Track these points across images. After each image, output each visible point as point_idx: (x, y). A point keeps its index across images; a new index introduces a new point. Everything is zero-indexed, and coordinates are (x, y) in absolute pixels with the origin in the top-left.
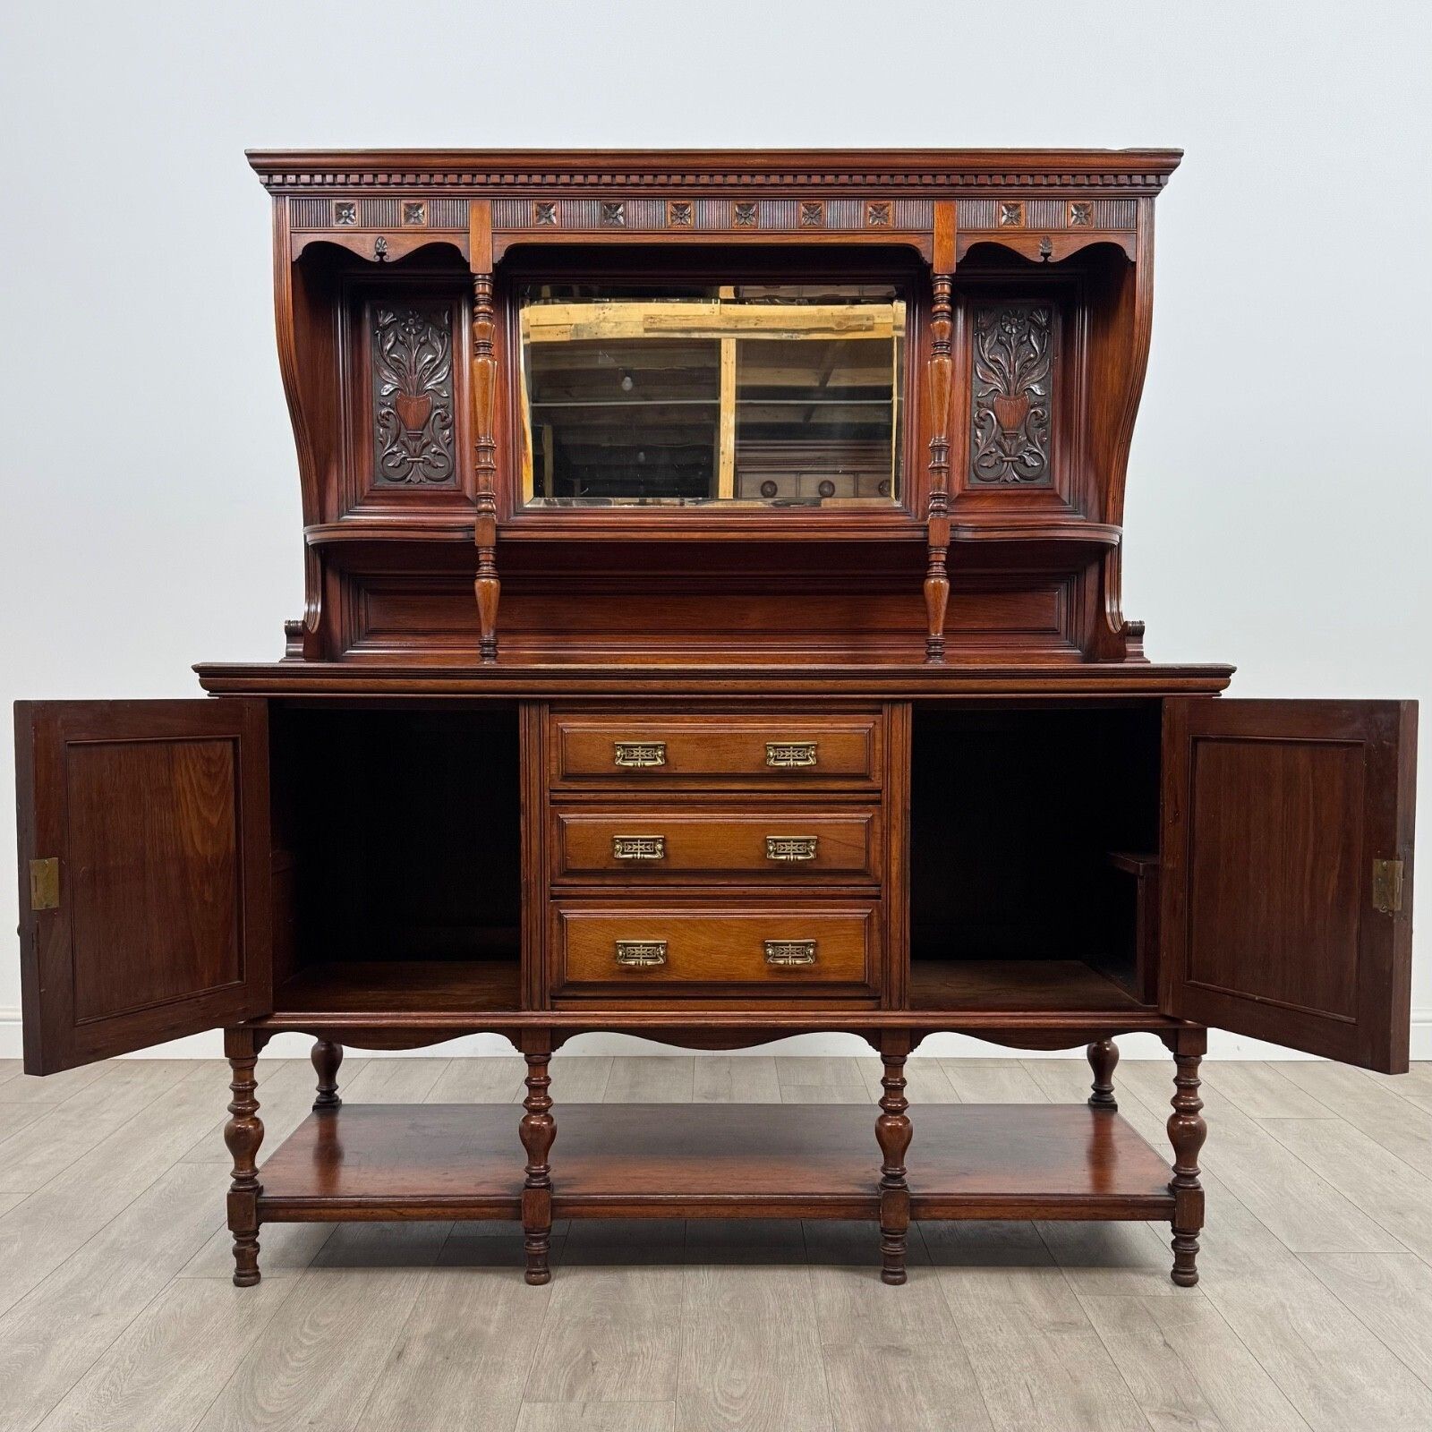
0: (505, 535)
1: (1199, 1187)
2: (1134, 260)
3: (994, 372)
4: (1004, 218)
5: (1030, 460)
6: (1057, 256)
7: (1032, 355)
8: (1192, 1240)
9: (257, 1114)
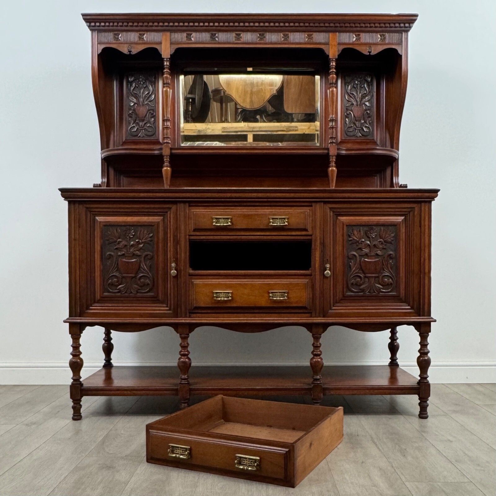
0: (174, 151)
1: (428, 382)
2: (401, 54)
3: (352, 98)
4: (354, 39)
5: (365, 129)
6: (373, 53)
7: (365, 92)
8: (426, 402)
9: (81, 356)
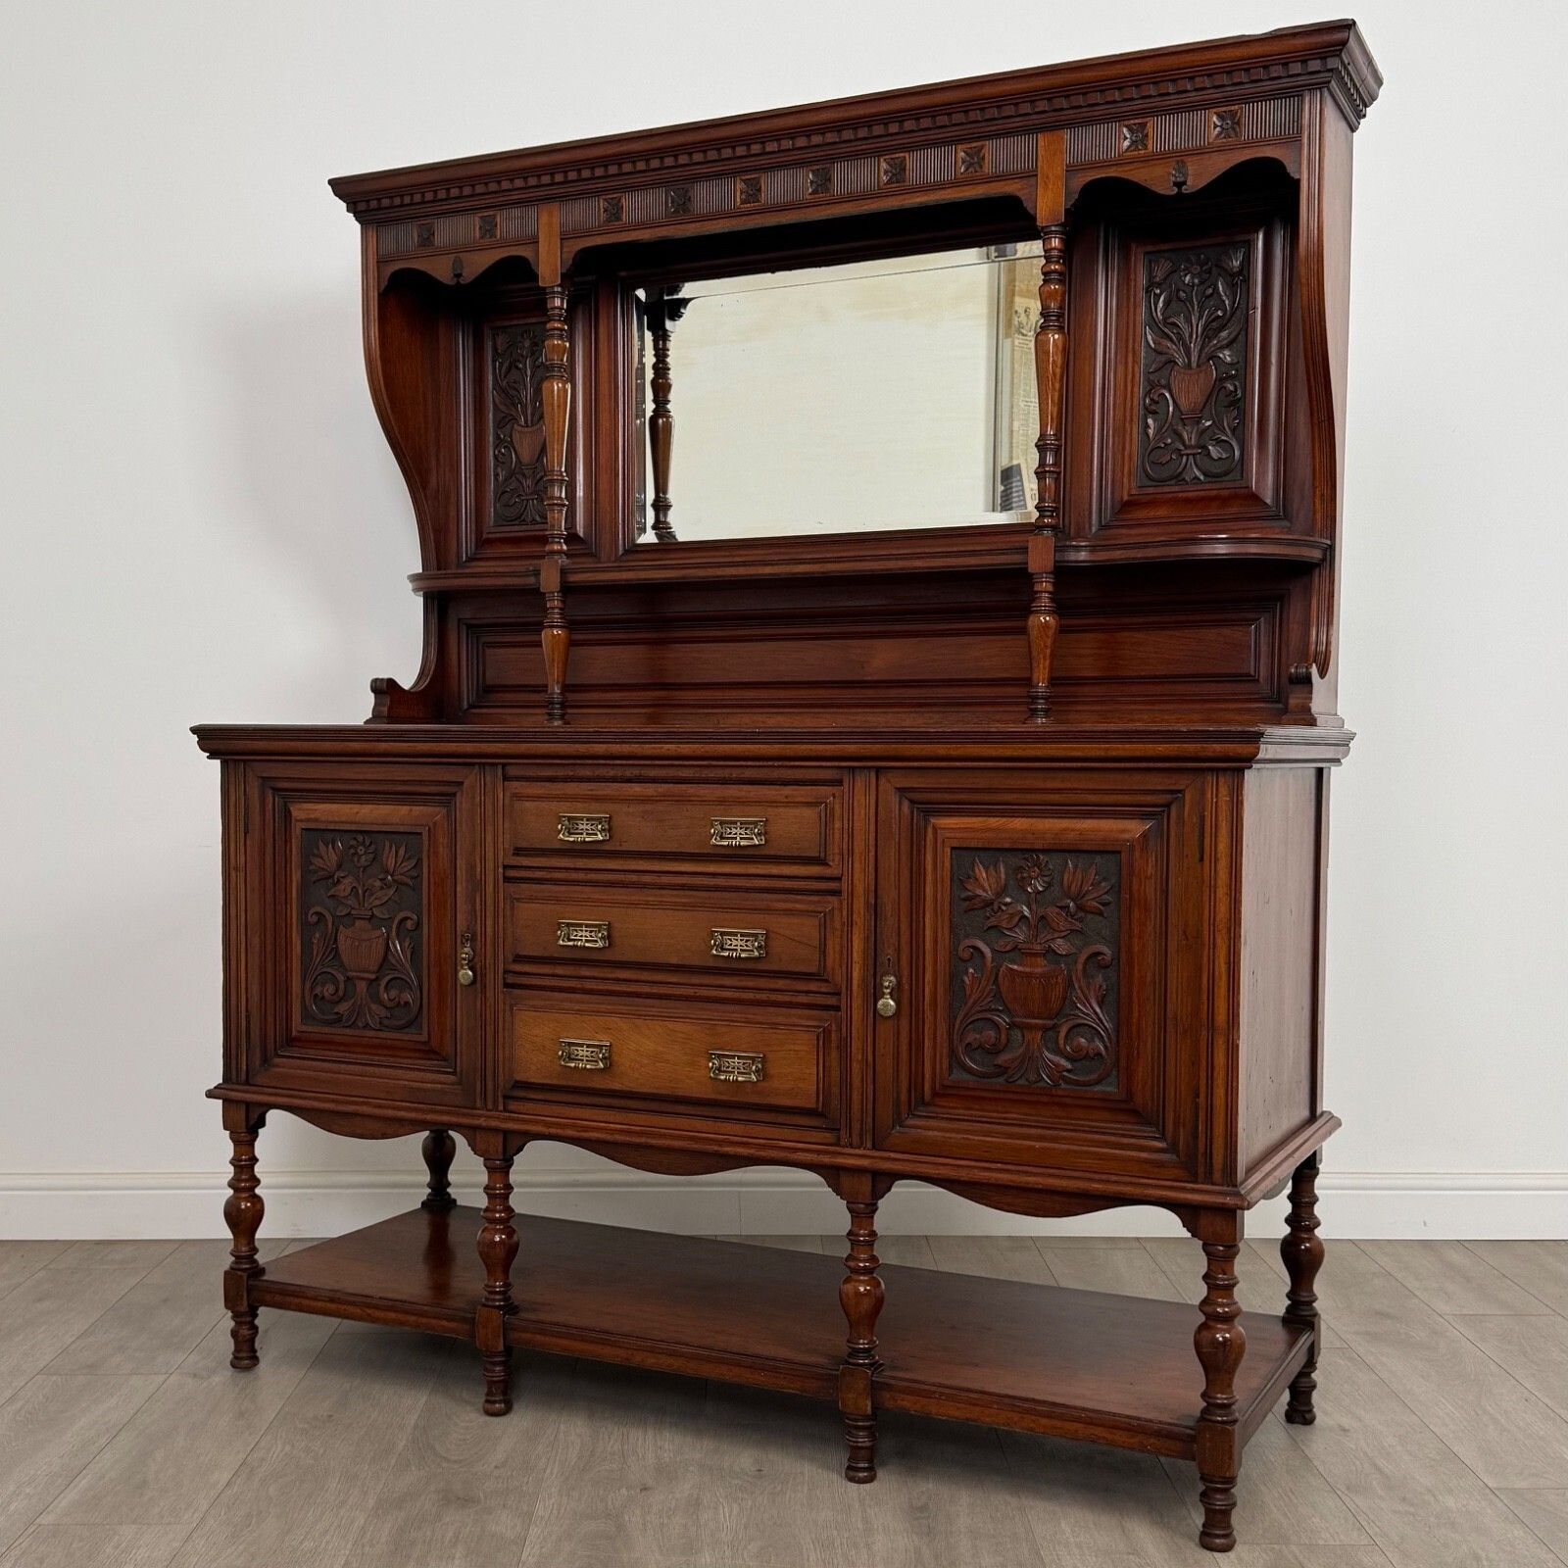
2: (1296, 177)
3: (1171, 340)
4: (1127, 143)
5: (1214, 451)
6: (1195, 182)
7: (1220, 313)
8: (1226, 1491)
9: (257, 1191)
